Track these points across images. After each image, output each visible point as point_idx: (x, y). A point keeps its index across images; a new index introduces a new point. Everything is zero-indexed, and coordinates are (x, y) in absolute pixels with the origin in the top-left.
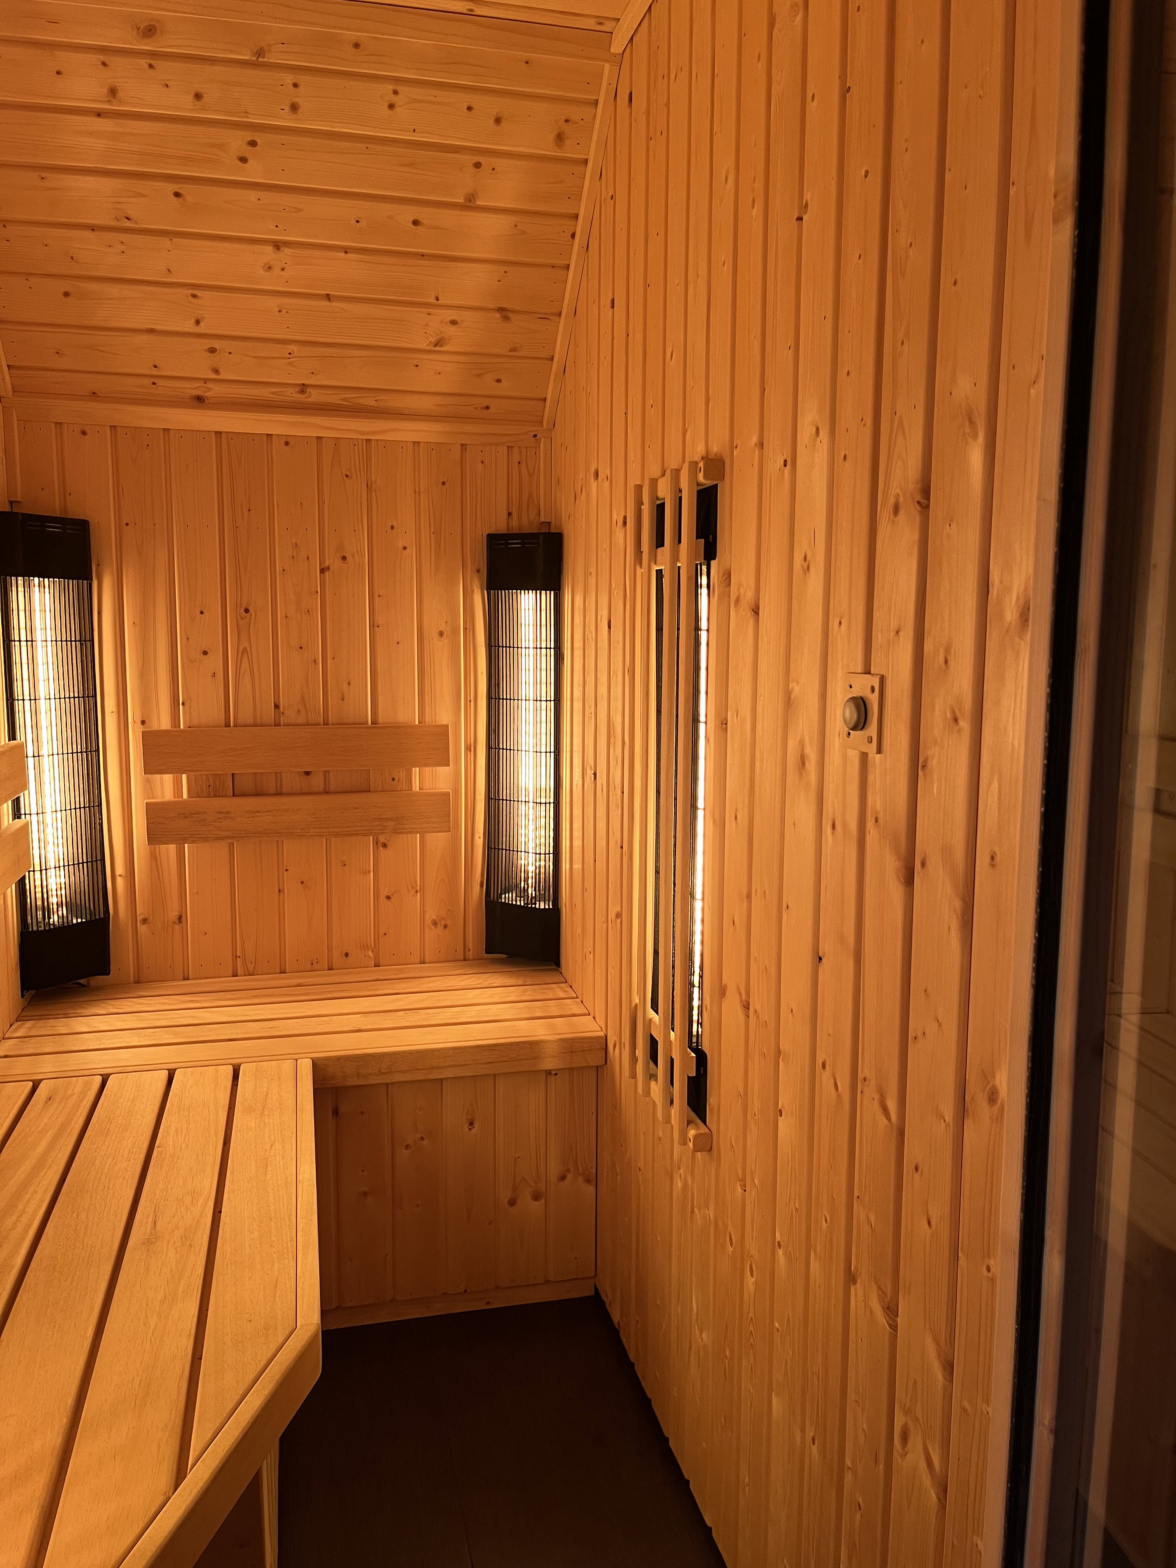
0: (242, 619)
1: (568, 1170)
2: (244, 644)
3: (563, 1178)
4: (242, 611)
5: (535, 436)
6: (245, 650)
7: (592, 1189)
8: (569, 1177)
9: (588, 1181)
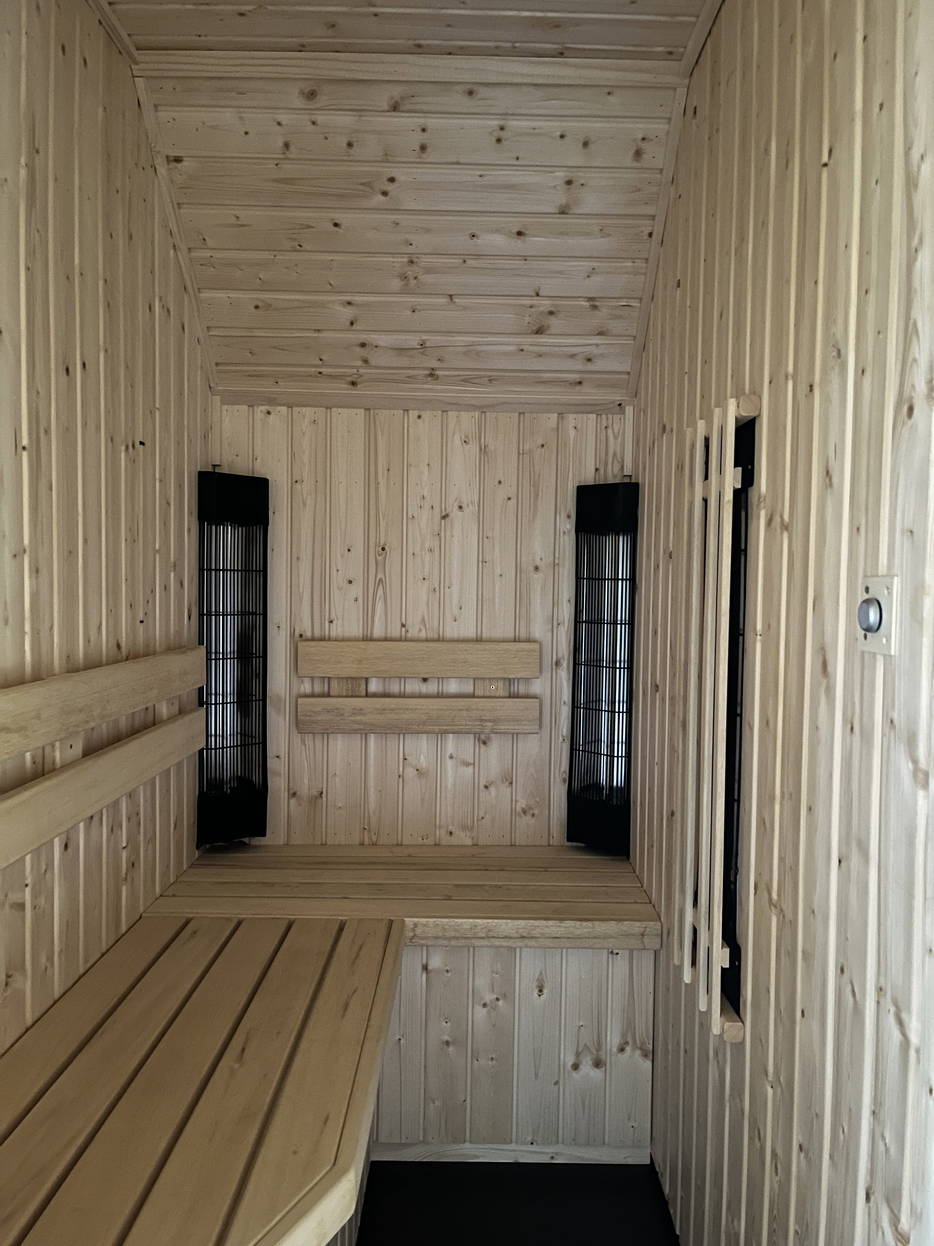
0: (380, 555)
1: (627, 1043)
2: (380, 576)
3: (622, 1050)
4: (380, 549)
5: (620, 405)
6: (381, 580)
7: (649, 1063)
8: (628, 1049)
9: (646, 1056)
